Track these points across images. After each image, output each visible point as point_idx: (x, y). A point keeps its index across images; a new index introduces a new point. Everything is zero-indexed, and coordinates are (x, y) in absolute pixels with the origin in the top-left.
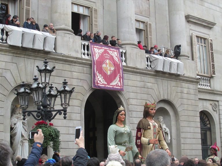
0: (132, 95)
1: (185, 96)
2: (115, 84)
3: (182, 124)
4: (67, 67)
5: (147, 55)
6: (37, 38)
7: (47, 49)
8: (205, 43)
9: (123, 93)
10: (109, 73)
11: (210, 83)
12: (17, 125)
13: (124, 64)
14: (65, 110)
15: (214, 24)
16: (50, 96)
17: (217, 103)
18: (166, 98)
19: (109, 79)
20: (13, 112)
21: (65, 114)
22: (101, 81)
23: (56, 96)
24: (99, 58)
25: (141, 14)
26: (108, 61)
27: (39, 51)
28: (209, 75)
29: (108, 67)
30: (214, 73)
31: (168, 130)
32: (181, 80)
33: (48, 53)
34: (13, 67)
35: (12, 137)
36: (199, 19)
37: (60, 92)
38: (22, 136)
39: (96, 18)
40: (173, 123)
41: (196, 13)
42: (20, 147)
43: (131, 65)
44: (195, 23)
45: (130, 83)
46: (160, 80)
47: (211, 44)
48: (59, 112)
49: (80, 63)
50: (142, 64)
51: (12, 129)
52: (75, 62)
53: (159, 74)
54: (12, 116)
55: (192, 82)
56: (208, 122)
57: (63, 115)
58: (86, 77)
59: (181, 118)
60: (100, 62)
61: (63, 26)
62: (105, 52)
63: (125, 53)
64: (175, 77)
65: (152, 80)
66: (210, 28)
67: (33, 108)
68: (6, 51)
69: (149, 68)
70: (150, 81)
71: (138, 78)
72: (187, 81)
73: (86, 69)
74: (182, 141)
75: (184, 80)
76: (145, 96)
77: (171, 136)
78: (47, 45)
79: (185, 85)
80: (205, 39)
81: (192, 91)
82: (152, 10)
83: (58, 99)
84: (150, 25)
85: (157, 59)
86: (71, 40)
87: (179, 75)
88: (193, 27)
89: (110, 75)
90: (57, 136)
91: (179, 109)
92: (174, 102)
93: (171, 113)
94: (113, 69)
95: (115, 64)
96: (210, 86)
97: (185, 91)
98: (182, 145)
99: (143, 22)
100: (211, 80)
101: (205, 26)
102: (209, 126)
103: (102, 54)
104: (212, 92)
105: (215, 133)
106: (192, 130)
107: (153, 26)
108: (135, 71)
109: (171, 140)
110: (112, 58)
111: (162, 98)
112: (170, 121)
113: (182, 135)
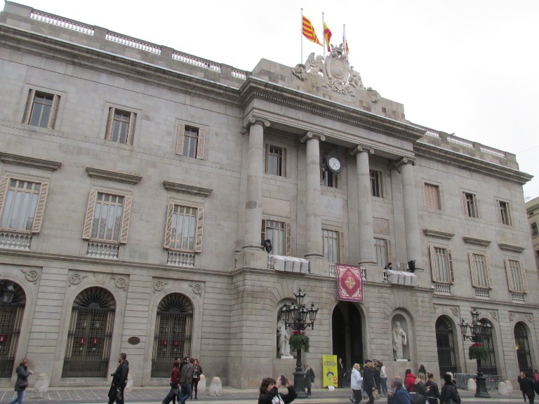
0: (371, 304)
1: (420, 304)
2: (356, 295)
3: (417, 329)
4: (318, 284)
5: (384, 271)
6: (295, 265)
7: (303, 272)
8: (444, 253)
9: (364, 302)
10: (351, 287)
11: (450, 289)
12: (282, 328)
13: (364, 279)
14: (312, 324)
15: (452, 235)
16: (303, 312)
17: (457, 308)
18: (402, 306)
19: (351, 292)
20: (279, 318)
21: (313, 326)
22: (344, 294)
23: (307, 313)
24: (343, 276)
25: (381, 232)
26: (350, 278)
27: (297, 274)
28: (448, 282)
29: (350, 283)
30: (453, 279)
31: (404, 334)
32: (415, 290)
33: (304, 274)
34: (278, 286)
35: (278, 338)
36: (437, 232)
37: (310, 311)
38: (286, 337)
39: (343, 240)
40: (409, 327)
41: (434, 226)
42: (283, 345)
43: (370, 279)
44: (433, 236)
45: (369, 294)
46: (396, 291)
47: (450, 255)
48: (309, 325)
49: (328, 280)
50: (379, 279)
51: (278, 331)
52: (324, 280)
53: (394, 286)
54: (278, 321)
55: (427, 291)
56: (449, 325)
57: (311, 327)
58: (332, 291)
59: (416, 324)
60: (344, 279)
61: (315, 252)
62: (348, 270)
63: (365, 270)
64: (411, 288)
65: (388, 291)
66: (449, 239)
67: (291, 321)
68: (273, 275)
69: (386, 282)
70: (387, 293)
71: (376, 290)
72: (421, 291)
73: (333, 285)
74: (418, 343)
75: (418, 291)
76: (382, 305)
77: (407, 339)
78: (303, 268)
79: (419, 294)
80: (444, 249)
81: (427, 300)
82: (391, 228)
83: (308, 316)
84: (390, 242)
85: (392, 274)
86: (321, 263)
87: (413, 287)
88: (431, 239)
89: (353, 288)
90: (307, 342)
91: (414, 316)
92: (410, 310)
93: (407, 319)
94: (354, 284)
95: (357, 281)
96: (450, 292)
97: (420, 299)
98: (418, 347)
99: (384, 240)
100: (451, 287)
101: (443, 238)
102: (450, 329)
103: (346, 272)
104: (452, 298)
105: (456, 336)
106: (427, 334)
107: (393, 242)
108: (373, 285)
109: (408, 342)
110: (353, 275)
111: (398, 306)
112: (407, 325)
113: (418, 338)
